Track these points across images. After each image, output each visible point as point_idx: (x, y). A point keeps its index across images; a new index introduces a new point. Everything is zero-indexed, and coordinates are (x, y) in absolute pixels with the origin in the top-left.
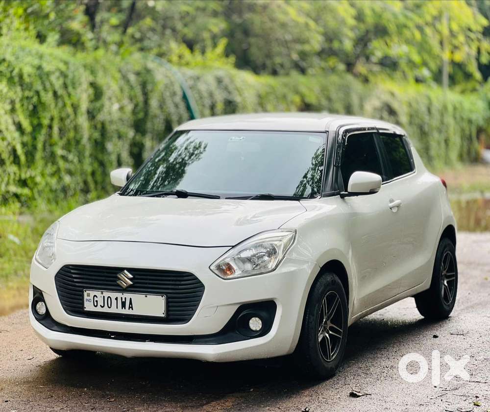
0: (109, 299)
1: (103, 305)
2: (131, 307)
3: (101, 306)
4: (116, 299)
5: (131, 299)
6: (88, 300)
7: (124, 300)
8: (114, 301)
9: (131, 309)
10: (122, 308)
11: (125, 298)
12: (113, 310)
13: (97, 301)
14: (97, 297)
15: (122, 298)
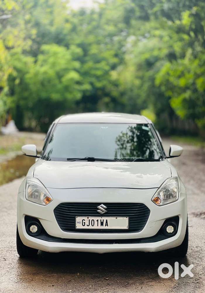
0: (93, 221)
1: (88, 225)
2: (107, 224)
3: (87, 225)
4: (98, 221)
5: (107, 220)
6: (78, 223)
7: (102, 221)
8: (96, 223)
9: (107, 226)
10: (101, 226)
11: (103, 220)
12: (95, 227)
13: (84, 223)
14: (85, 220)
15: (101, 220)
